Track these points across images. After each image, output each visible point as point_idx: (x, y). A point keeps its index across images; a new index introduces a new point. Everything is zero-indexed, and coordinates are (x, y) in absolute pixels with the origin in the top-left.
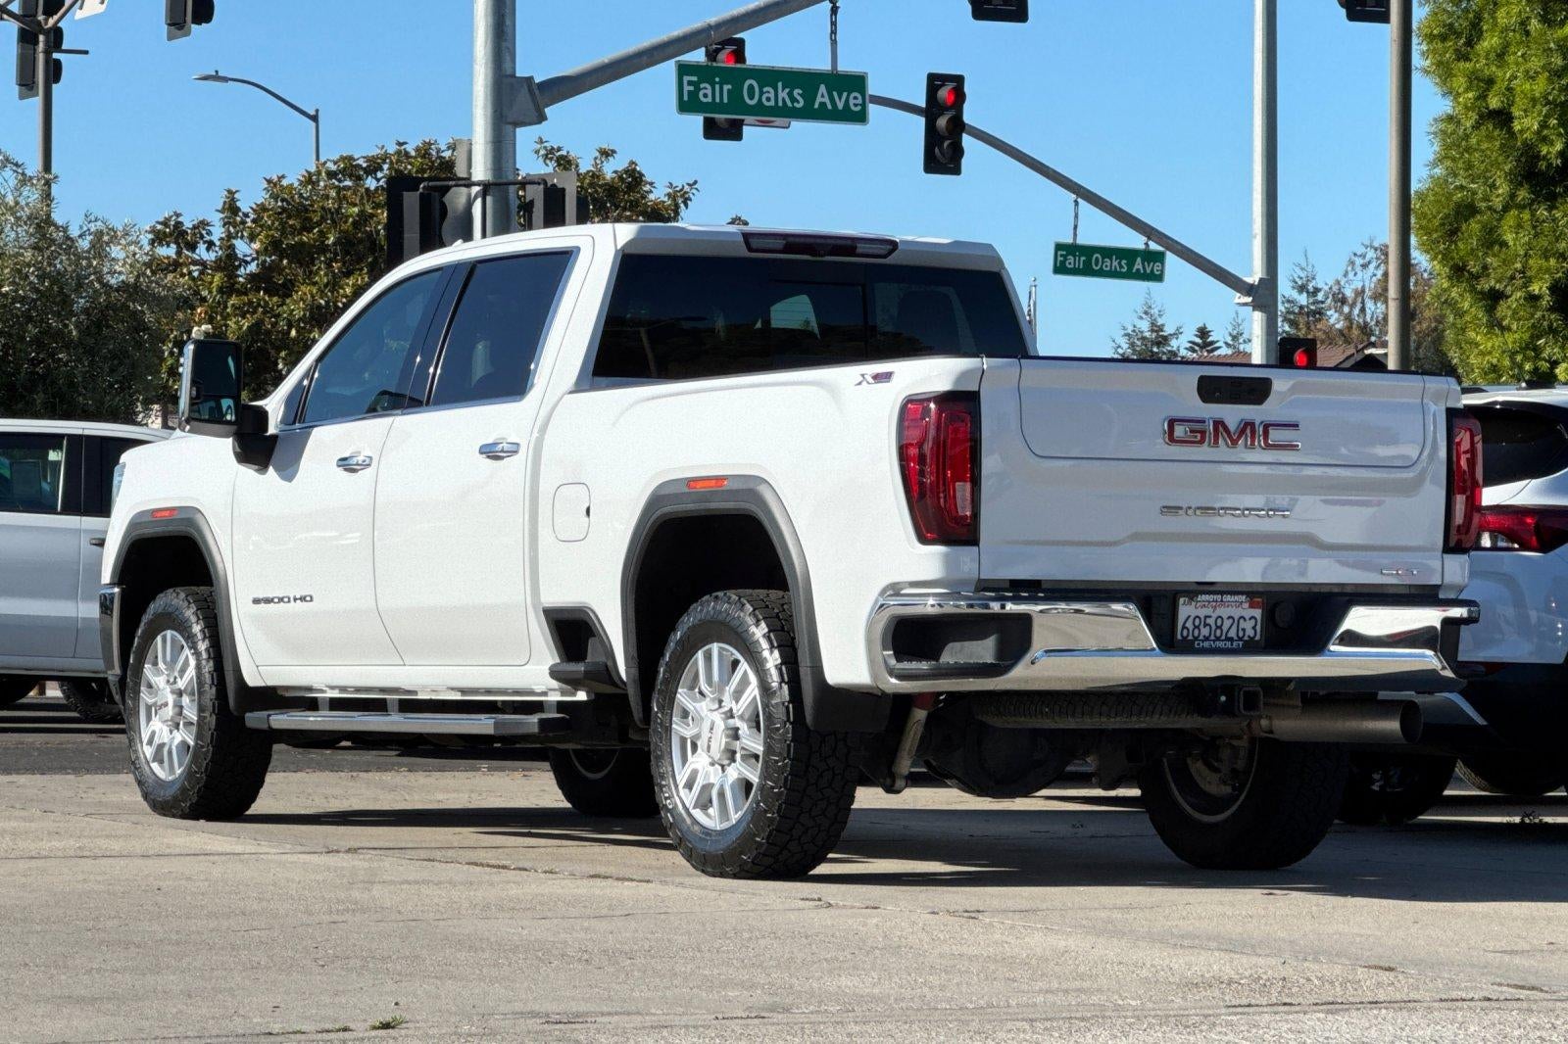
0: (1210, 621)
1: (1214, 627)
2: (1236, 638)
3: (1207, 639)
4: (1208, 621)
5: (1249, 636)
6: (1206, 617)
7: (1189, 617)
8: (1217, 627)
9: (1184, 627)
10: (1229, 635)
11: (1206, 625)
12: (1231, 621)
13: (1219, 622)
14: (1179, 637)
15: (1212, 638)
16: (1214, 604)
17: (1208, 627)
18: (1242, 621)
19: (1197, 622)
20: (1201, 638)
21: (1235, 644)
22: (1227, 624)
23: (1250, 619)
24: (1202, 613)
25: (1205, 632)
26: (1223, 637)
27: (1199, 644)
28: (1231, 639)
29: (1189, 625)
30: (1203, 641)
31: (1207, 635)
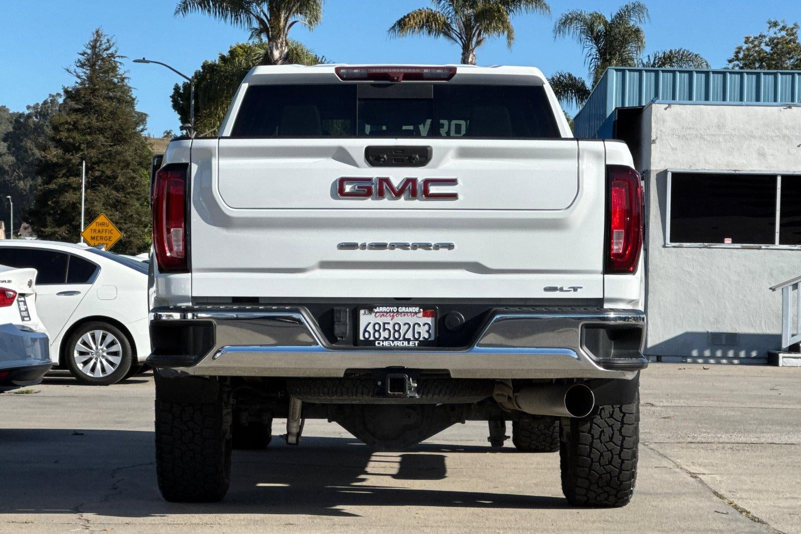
0: (390, 327)
1: (392, 331)
2: (412, 339)
3: (386, 339)
4: (386, 326)
5: (424, 338)
6: (384, 324)
7: (369, 323)
8: (395, 331)
9: (365, 331)
10: (406, 337)
11: (385, 329)
12: (407, 326)
13: (397, 328)
14: (361, 338)
15: (392, 338)
16: (392, 314)
17: (387, 331)
18: (416, 326)
19: (377, 327)
20: (382, 338)
21: (411, 343)
22: (403, 329)
23: (424, 325)
24: (381, 320)
25: (385, 334)
26: (401, 338)
27: (379, 343)
28: (409, 340)
29: (370, 329)
30: (383, 341)
31: (387, 337)
